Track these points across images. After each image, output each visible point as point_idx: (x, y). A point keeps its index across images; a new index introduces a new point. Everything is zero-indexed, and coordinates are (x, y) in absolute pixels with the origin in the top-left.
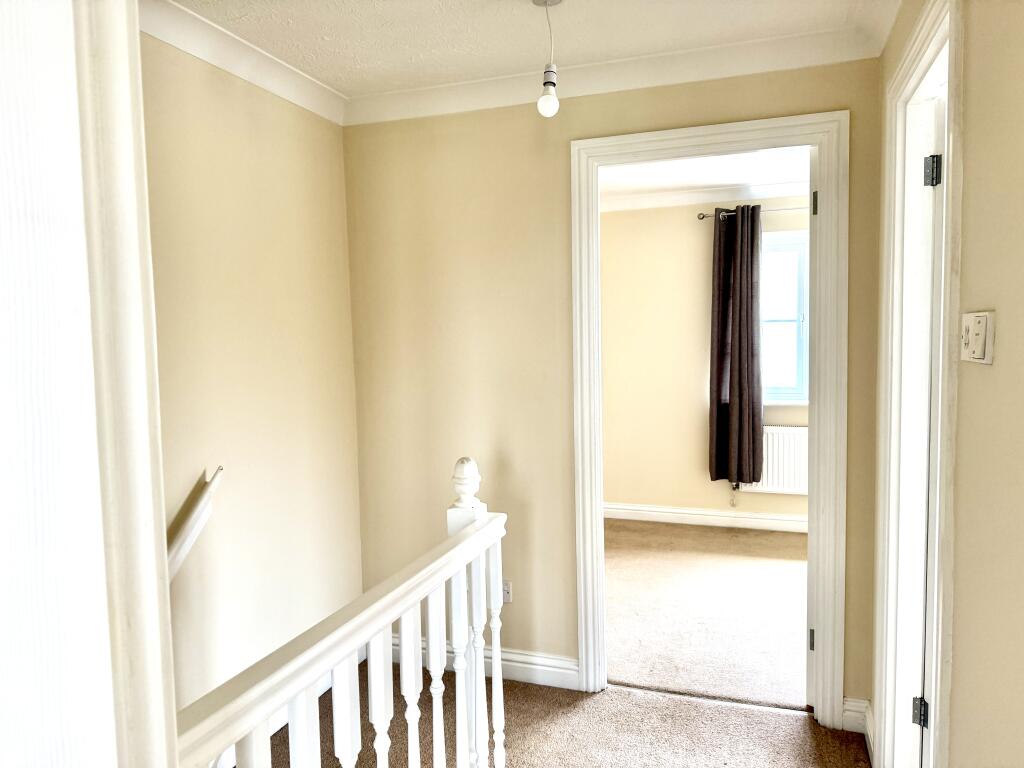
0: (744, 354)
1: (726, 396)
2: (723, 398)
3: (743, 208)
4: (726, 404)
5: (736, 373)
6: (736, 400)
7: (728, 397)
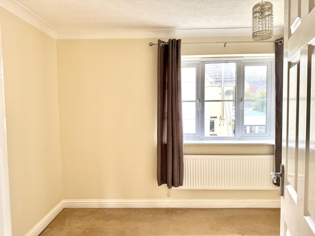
0: (174, 118)
1: (165, 140)
2: (163, 141)
3: (172, 41)
4: (165, 144)
5: (170, 128)
6: (171, 143)
7: (166, 141)
